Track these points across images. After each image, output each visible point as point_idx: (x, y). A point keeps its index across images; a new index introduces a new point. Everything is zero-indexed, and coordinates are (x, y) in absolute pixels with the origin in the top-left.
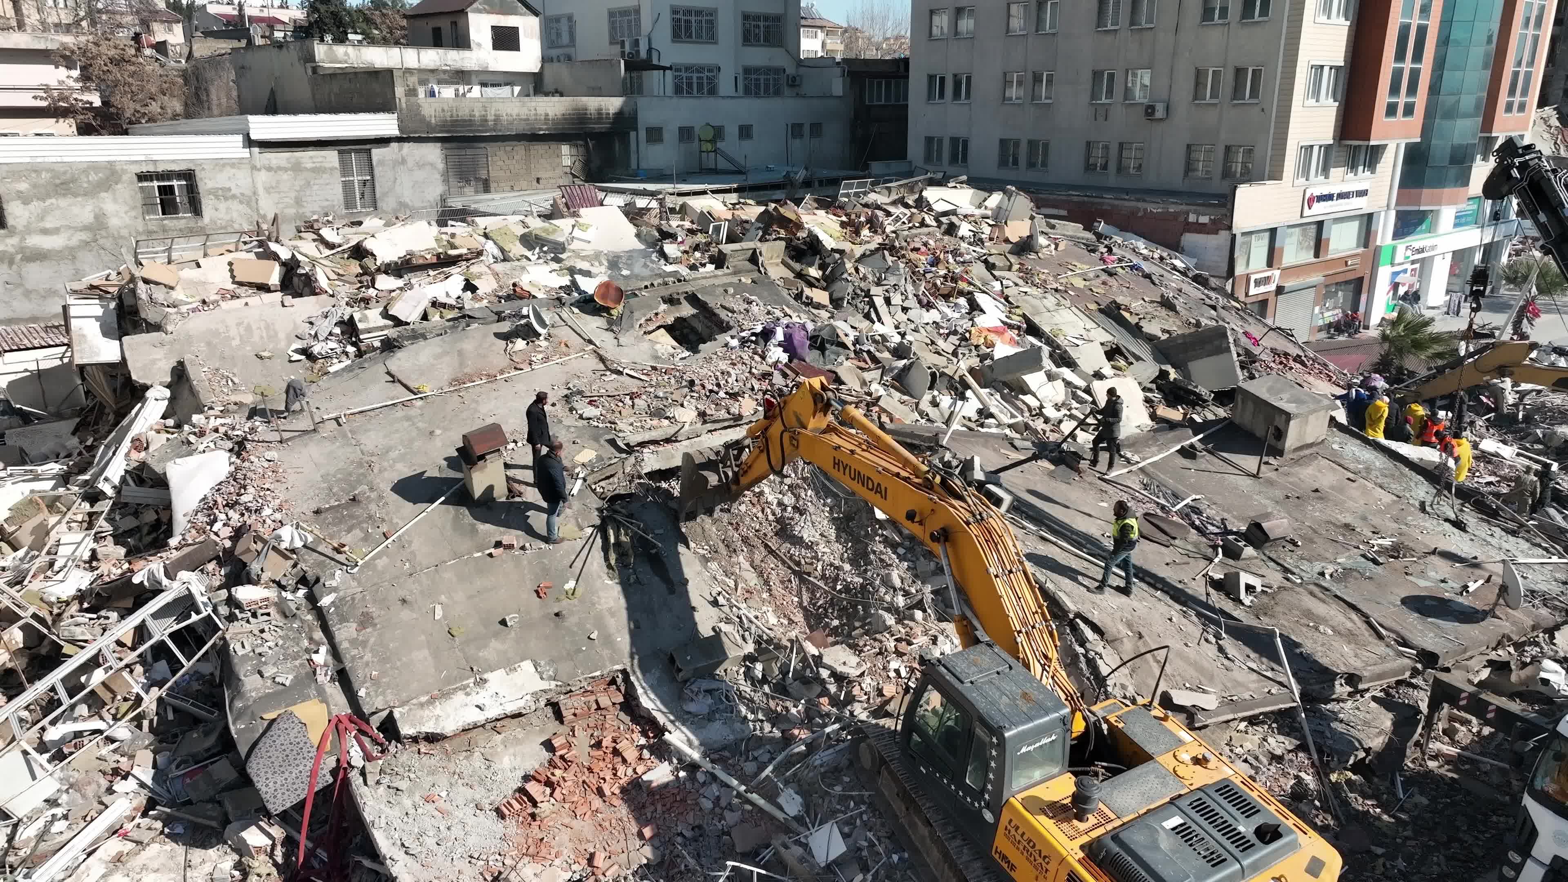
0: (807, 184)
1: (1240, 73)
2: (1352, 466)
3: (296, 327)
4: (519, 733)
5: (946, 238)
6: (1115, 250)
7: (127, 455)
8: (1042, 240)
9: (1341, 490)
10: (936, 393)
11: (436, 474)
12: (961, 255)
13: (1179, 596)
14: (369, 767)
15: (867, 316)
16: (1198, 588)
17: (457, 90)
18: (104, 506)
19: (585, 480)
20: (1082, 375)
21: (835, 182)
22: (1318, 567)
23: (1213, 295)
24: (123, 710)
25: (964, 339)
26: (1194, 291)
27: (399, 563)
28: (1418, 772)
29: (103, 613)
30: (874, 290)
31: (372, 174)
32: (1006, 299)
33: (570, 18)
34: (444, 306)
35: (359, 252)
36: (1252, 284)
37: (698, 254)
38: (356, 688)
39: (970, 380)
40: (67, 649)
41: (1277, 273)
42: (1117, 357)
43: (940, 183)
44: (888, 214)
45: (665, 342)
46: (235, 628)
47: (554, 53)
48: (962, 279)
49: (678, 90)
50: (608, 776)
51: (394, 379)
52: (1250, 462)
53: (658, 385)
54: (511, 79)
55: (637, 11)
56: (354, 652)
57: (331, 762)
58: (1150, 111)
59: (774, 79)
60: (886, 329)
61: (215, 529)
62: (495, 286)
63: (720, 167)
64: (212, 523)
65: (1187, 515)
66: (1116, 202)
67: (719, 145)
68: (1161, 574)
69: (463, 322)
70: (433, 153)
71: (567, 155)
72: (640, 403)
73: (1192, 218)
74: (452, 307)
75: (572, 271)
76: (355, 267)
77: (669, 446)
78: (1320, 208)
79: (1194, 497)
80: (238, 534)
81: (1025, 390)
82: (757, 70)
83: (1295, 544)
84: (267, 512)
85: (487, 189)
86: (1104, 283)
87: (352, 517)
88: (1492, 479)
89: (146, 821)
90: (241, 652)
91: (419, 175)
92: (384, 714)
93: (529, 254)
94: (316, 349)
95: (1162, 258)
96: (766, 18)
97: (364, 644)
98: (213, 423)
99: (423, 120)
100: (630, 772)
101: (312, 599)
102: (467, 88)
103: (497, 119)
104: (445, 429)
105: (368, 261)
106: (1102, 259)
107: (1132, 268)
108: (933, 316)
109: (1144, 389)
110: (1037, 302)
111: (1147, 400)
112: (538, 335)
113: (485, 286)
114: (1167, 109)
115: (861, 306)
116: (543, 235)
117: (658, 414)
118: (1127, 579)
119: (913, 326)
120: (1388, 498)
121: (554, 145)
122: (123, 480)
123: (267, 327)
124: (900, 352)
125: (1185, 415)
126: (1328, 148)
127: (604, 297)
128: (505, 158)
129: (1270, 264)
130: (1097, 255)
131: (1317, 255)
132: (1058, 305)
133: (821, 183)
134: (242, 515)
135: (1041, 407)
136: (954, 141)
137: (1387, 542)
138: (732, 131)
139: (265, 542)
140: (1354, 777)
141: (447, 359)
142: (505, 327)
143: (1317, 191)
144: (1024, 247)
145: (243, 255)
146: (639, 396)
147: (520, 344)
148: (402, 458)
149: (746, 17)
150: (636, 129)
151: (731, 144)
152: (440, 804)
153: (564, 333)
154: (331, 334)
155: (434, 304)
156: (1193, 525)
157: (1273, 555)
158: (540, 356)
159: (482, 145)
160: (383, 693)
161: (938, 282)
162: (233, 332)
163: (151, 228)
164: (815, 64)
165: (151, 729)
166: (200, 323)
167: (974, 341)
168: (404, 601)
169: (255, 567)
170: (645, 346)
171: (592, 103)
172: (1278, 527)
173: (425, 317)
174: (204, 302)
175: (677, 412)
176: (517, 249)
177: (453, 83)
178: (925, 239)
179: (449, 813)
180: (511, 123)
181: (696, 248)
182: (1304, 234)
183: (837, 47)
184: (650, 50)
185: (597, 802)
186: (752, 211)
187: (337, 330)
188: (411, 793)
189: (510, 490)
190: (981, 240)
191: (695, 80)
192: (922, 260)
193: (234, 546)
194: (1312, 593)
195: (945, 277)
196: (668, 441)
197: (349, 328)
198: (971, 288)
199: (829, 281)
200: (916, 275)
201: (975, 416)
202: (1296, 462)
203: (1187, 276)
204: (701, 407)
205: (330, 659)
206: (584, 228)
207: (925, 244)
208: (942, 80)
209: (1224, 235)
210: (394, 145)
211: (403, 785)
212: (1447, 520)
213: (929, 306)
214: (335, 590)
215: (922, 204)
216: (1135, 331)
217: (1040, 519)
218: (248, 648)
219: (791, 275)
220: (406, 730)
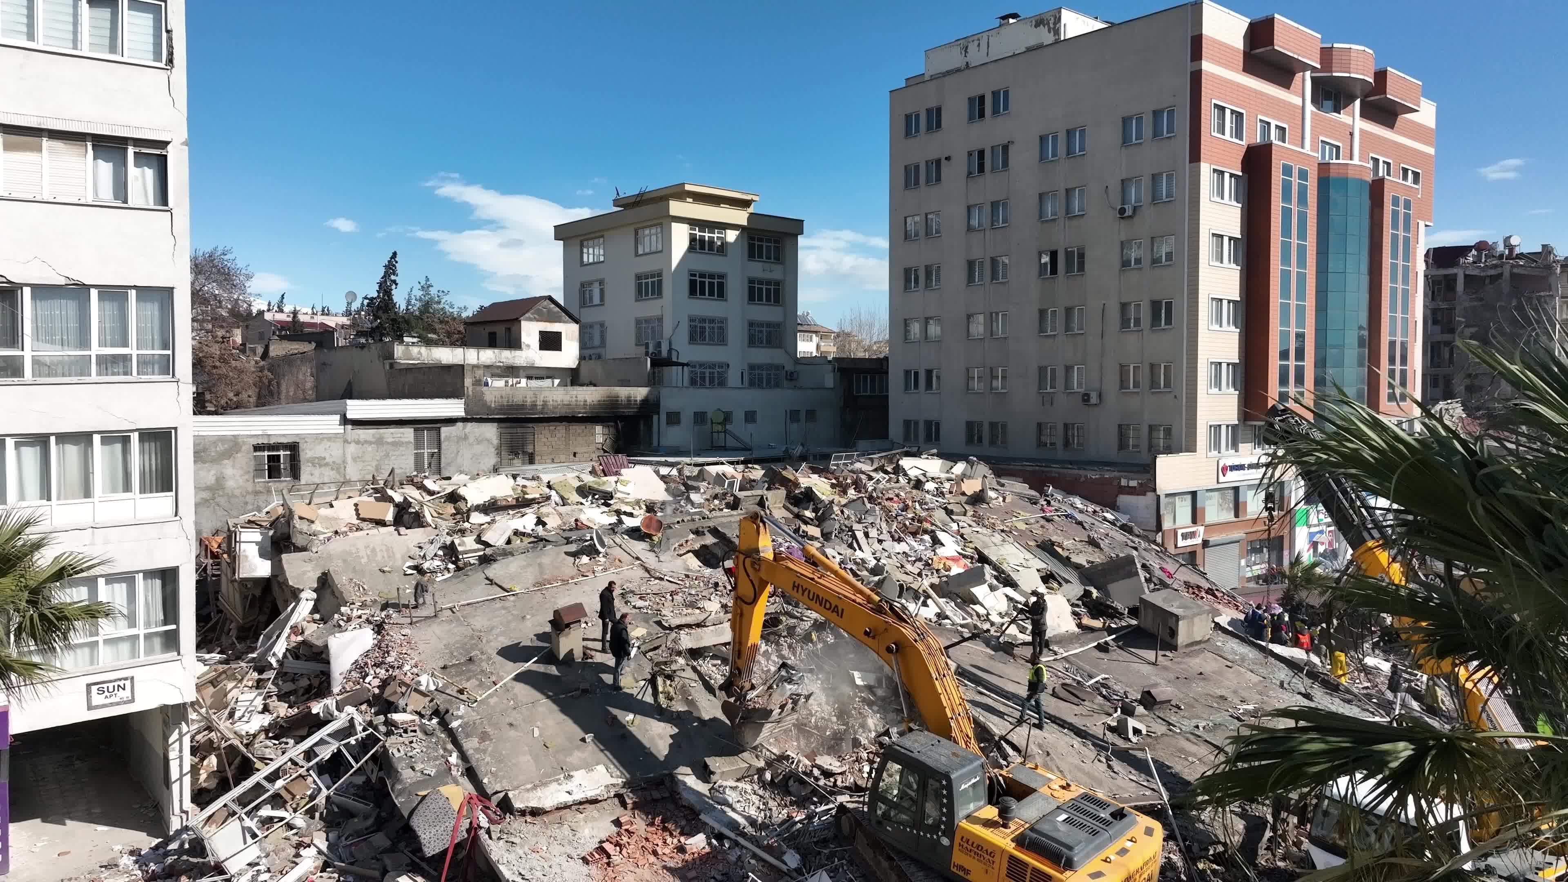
0: (803, 458)
1: (1153, 367)
2: (1230, 657)
3: (409, 550)
4: (595, 814)
5: (914, 491)
6: (1052, 503)
7: (289, 637)
8: (992, 494)
9: (1219, 673)
10: (903, 601)
11: (529, 643)
12: (926, 504)
13: (1081, 733)
14: (492, 828)
15: (851, 546)
16: (1098, 730)
17: (507, 382)
18: (271, 674)
19: (639, 648)
20: (1023, 593)
21: (827, 457)
22: (1194, 722)
23: (1136, 540)
24: (302, 805)
25: (927, 564)
26: (1120, 536)
27: (505, 701)
28: (1269, 868)
29: (284, 740)
30: (856, 526)
31: (439, 448)
32: (962, 536)
33: (602, 325)
34: (523, 534)
35: (454, 498)
36: (1180, 537)
37: (716, 502)
38: (480, 777)
39: (931, 592)
40: (258, 764)
41: (1201, 529)
42: (1051, 580)
43: (916, 455)
44: (870, 478)
45: (694, 563)
46: (392, 739)
47: (587, 352)
48: (926, 521)
49: (693, 382)
50: (660, 843)
51: (491, 582)
52: (1150, 655)
53: (690, 587)
54: (550, 373)
55: (660, 319)
56: (477, 756)
57: (465, 824)
58: (1086, 398)
59: (775, 375)
60: (866, 554)
61: (367, 680)
62: (560, 522)
63: (729, 444)
64: (364, 678)
65: (1098, 689)
66: (1062, 471)
67: (728, 427)
68: (1070, 720)
69: (541, 544)
70: (490, 431)
71: (599, 434)
72: (678, 598)
73: (1124, 482)
74: (529, 535)
75: (618, 513)
76: (450, 509)
77: (699, 630)
78: (1233, 477)
79: (1104, 676)
80: (384, 684)
81: (974, 601)
82: (760, 367)
83: (1179, 708)
84: (407, 668)
85: (531, 462)
86: (1042, 527)
87: (469, 671)
88: (1369, 684)
89: (324, 874)
90: (397, 755)
91: (478, 449)
92: (501, 795)
93: (584, 501)
94: (426, 566)
95: (1095, 512)
96: (769, 325)
97: (485, 751)
98: (355, 613)
99: (485, 404)
100: (675, 841)
101: (444, 724)
102: (515, 380)
103: (545, 404)
104: (533, 615)
105: (461, 504)
106: (1043, 510)
107: (1067, 516)
108: (902, 547)
109: (1073, 605)
110: (986, 539)
111: (1074, 613)
112: (598, 553)
113: (553, 522)
114: (1100, 396)
115: (845, 538)
116: (596, 486)
117: (693, 605)
118: (1040, 719)
119: (886, 554)
120: (1255, 679)
121: (589, 426)
122: (285, 656)
123: (387, 550)
124: (876, 570)
125: (1104, 623)
126: (1234, 427)
127: (648, 526)
128: (549, 436)
129: (1194, 521)
130: (1039, 506)
131: (1237, 515)
132: (1004, 541)
133: (815, 457)
134: (387, 671)
135: (988, 614)
136: (928, 424)
137: (1251, 707)
138: (739, 416)
139: (408, 686)
140: (1217, 867)
141: (530, 569)
142: (573, 548)
143: (1229, 462)
144: (978, 499)
145: (364, 498)
146: (677, 594)
147: (585, 559)
148: (502, 634)
149: (751, 324)
150: (658, 414)
151: (738, 426)
152: (543, 854)
153: (617, 552)
154: (436, 555)
155: (516, 533)
156: (1101, 694)
157: (1162, 715)
158: (600, 568)
159: (530, 425)
160: (501, 782)
161: (907, 523)
162: (362, 553)
163: (258, 488)
164: (809, 361)
165: (321, 818)
166: (337, 545)
167: (935, 566)
168: (511, 725)
169: (402, 703)
170: (679, 561)
171: (623, 392)
172: (1163, 692)
173: (509, 542)
174: (336, 532)
175: (707, 604)
176: (575, 497)
177: (504, 377)
178: (897, 491)
179: (550, 859)
180: (555, 407)
181: (716, 497)
182: (1223, 498)
183: (831, 349)
184: (670, 351)
185: (652, 859)
186: (757, 473)
187: (441, 553)
188: (522, 846)
189: (584, 654)
190: (942, 493)
191: (707, 375)
192: (895, 507)
193: (382, 692)
194: (1188, 739)
195: (913, 519)
196: (698, 625)
197: (450, 552)
198: (934, 528)
199: (820, 520)
200: (889, 518)
201: (934, 619)
202: (1187, 655)
203: (1115, 525)
204: (724, 601)
205: (460, 762)
206: (625, 483)
207: (897, 496)
208: (916, 374)
209: (1150, 495)
210: (460, 425)
211: (517, 840)
212: (1299, 693)
213: (899, 540)
214: (461, 717)
215: (898, 470)
216: (1066, 562)
217: (977, 681)
218: (402, 753)
219: (791, 516)
220: (518, 805)
